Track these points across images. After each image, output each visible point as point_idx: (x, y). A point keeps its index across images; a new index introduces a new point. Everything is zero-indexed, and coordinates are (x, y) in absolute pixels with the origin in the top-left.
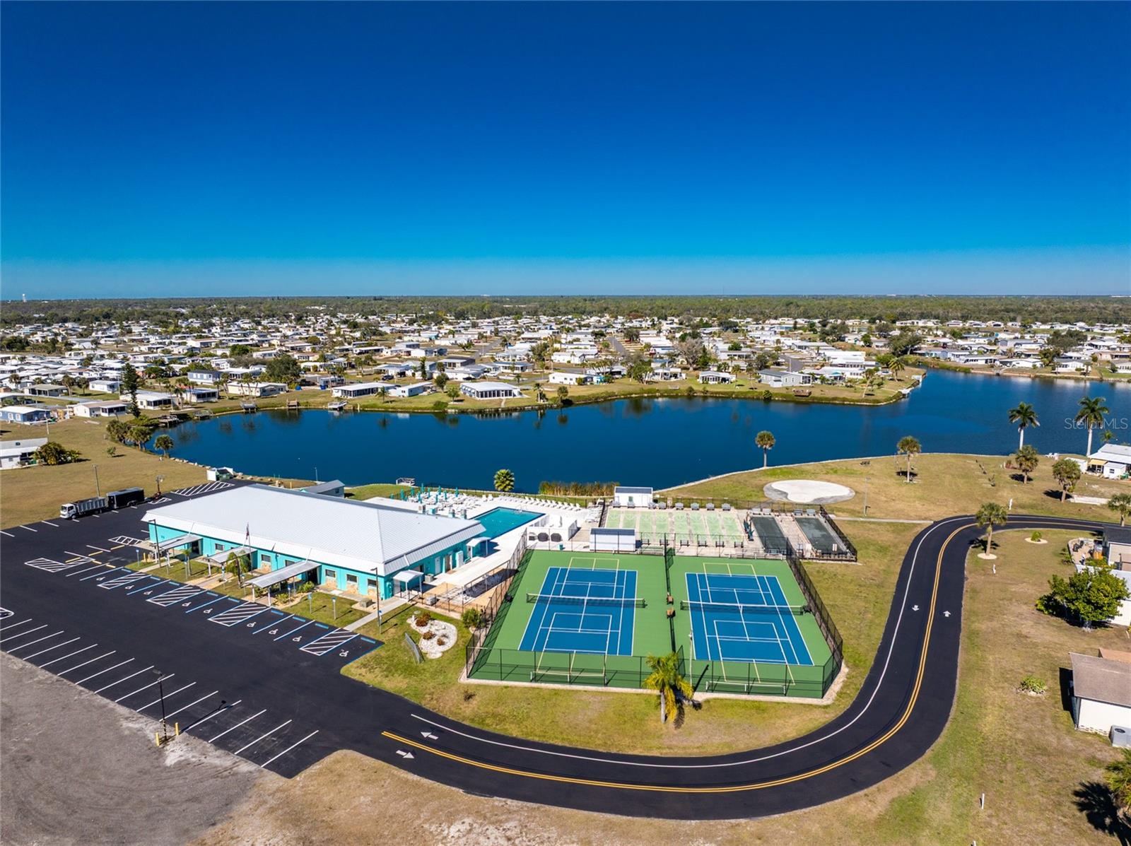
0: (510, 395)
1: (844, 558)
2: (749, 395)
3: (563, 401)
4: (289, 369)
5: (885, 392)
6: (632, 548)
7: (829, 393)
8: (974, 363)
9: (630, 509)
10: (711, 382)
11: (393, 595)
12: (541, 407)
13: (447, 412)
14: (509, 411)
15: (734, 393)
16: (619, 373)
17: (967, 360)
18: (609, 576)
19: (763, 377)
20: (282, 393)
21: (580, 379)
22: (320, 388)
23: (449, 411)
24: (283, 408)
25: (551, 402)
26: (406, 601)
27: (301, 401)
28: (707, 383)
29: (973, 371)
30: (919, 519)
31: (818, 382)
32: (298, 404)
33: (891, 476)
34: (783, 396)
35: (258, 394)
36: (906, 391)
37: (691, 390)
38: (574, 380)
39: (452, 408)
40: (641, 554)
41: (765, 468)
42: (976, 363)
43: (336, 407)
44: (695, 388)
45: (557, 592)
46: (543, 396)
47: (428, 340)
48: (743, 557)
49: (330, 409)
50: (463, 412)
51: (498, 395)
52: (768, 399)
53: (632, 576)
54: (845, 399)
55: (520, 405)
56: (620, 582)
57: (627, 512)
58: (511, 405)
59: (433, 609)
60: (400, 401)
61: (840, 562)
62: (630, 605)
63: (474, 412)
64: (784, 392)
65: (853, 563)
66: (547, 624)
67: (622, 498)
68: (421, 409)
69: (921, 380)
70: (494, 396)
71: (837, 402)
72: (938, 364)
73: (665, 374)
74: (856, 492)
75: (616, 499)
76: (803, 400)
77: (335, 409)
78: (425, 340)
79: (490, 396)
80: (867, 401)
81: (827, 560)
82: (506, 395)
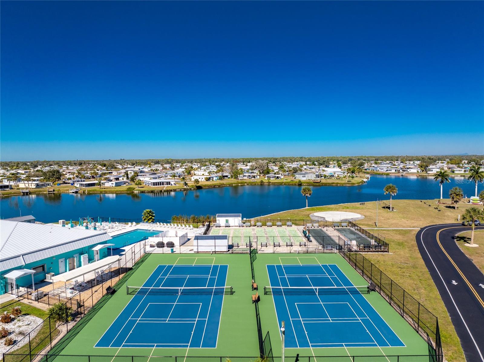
0: (169, 184)
1: (379, 250)
2: (291, 183)
3: (197, 187)
4: (54, 175)
5: (355, 180)
6: (225, 249)
7: (330, 181)
8: (390, 171)
9: (227, 228)
10: (272, 179)
11: (6, 292)
12: (185, 190)
13: (133, 192)
14: (169, 191)
15: (283, 182)
16: (227, 176)
17: (387, 170)
18: (205, 270)
19: (297, 176)
20: (48, 186)
21: (207, 178)
22: (70, 185)
23: (135, 192)
24: (45, 192)
25: (190, 187)
26: (14, 297)
27: (55, 189)
28: (270, 179)
29: (390, 175)
31: (323, 178)
32: (54, 190)
34: (307, 183)
35: (35, 187)
36: (365, 180)
37: (262, 182)
38: (204, 179)
39: (137, 190)
40: (233, 253)
41: (307, 208)
42: (391, 171)
43: (74, 191)
44: (264, 181)
45: (158, 285)
46: (186, 184)
47: (138, 170)
48: (307, 252)
49: (71, 193)
50: (143, 192)
51: (163, 185)
52: (300, 184)
53: (224, 269)
54: (337, 183)
55: (174, 188)
56: (214, 274)
57: (225, 229)
58: (168, 189)
59: (36, 304)
60: (110, 188)
61: (377, 253)
62: (219, 293)
63: (149, 192)
64: (308, 181)
65: (386, 253)
66: (137, 315)
67: (221, 220)
68: (120, 191)
69: (369, 177)
70: (161, 185)
71: (334, 185)
72: (374, 173)
73: (249, 176)
74: (365, 216)
75: (217, 222)
76: (318, 184)
77: (73, 192)
78: (136, 170)
79: (158, 185)
80: (348, 184)
81: (368, 252)
82: (167, 184)
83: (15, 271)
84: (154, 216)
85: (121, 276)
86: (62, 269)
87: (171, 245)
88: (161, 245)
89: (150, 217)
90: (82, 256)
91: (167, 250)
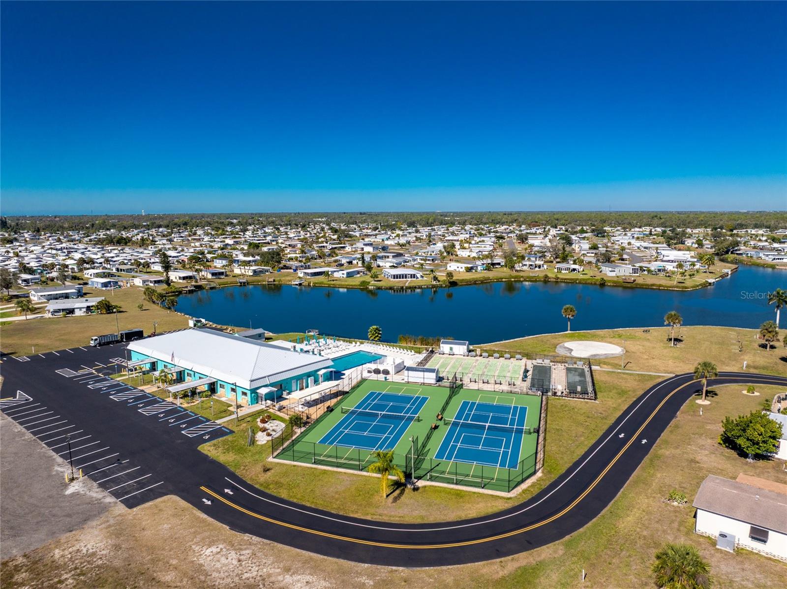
0: (414, 278)
1: (586, 397)
2: (589, 281)
3: (450, 283)
4: (273, 258)
5: (694, 281)
6: (433, 381)
7: (650, 280)
8: (779, 261)
9: (450, 356)
10: (563, 272)
11: (257, 403)
12: (433, 286)
13: (368, 288)
14: (413, 288)
15: (577, 279)
16: (499, 264)
17: (774, 259)
18: (407, 399)
19: (603, 268)
20: (267, 273)
21: (467, 268)
22: (292, 271)
23: (370, 287)
24: (264, 283)
25: (441, 283)
26: (263, 407)
27: (276, 279)
28: (561, 272)
29: (777, 267)
30: (665, 373)
31: (646, 273)
32: (274, 281)
33: (662, 341)
34: (614, 282)
35: (252, 274)
36: (711, 281)
37: (546, 276)
38: (464, 269)
39: (372, 286)
40: (439, 386)
41: (569, 332)
42: (781, 261)
43: (297, 283)
44: (550, 275)
45: (366, 408)
46: (435, 278)
47: (381, 241)
48: (511, 392)
49: (294, 285)
50: (379, 288)
51: (406, 278)
52: (603, 284)
53: (424, 400)
54: (660, 286)
55: (419, 284)
56: (413, 404)
57: (447, 358)
58: (412, 285)
59: (278, 413)
60: (340, 280)
61: (583, 400)
62: (410, 419)
63: (387, 289)
64: (616, 279)
65: (593, 401)
66: (346, 428)
67: (445, 348)
68: (351, 285)
69: (730, 273)
70: (403, 278)
71: (654, 287)
72: (750, 262)
73: (531, 265)
74: (627, 351)
75: (441, 348)
76: (629, 285)
77: (297, 285)
78: (379, 240)
79: (400, 278)
80: (677, 287)
81: (573, 398)
82: (411, 278)
83: (263, 388)
84: (380, 334)
85: (339, 398)
86: (294, 388)
87: (386, 372)
88: (377, 371)
89: (377, 335)
90: (309, 379)
91: (381, 377)
